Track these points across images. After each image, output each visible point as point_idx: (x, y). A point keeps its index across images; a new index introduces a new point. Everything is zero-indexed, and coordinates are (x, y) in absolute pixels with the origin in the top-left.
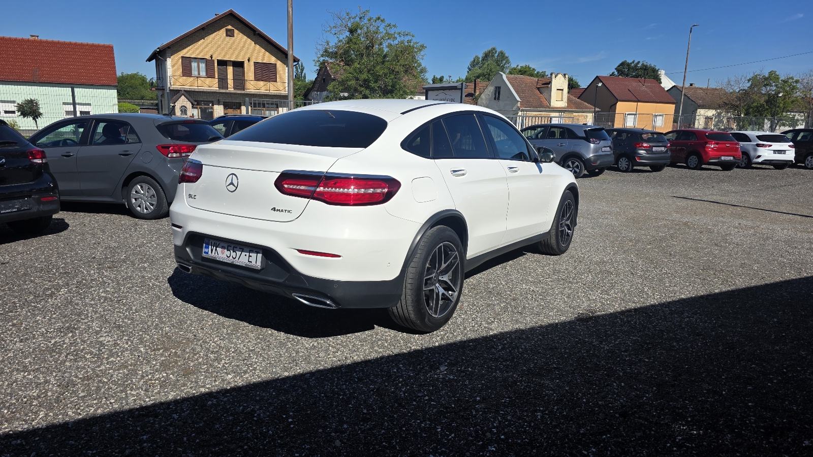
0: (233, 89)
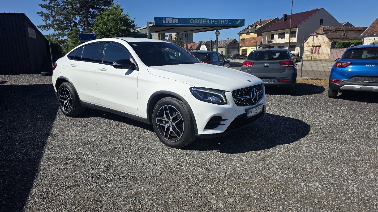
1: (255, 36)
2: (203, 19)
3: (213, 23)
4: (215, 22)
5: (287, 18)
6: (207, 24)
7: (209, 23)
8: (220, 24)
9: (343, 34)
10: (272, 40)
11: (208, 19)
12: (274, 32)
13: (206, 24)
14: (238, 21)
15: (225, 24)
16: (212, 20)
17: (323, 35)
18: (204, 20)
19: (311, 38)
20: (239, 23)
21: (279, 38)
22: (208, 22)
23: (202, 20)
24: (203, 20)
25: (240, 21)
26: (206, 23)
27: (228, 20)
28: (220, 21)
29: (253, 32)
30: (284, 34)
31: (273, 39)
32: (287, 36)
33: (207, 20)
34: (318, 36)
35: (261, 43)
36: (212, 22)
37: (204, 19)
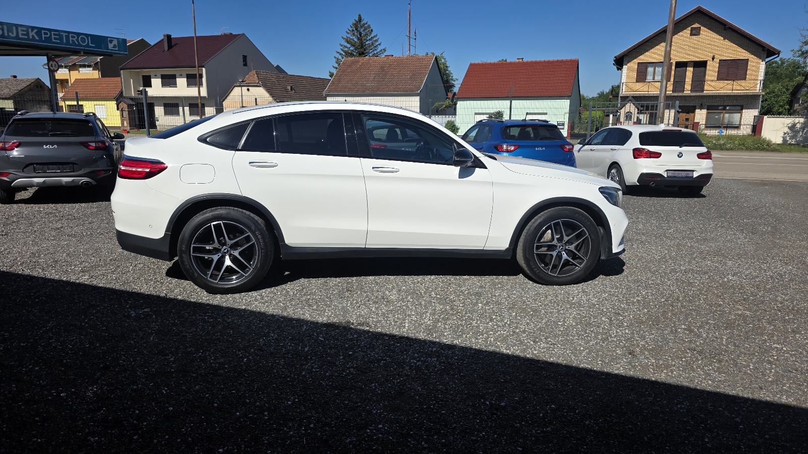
0: (690, 92)
1: (97, 77)
2: (17, 26)
3: (48, 40)
4: (53, 36)
5: (173, 44)
6: (31, 40)
7: (37, 38)
8: (68, 43)
9: (289, 88)
10: (147, 89)
11: (33, 28)
12: (150, 72)
13: (28, 39)
14: (111, 42)
15: (80, 45)
16: (43, 31)
17: (260, 86)
18: (20, 29)
19: (236, 91)
20: (115, 46)
21: (164, 85)
22: (33, 36)
23: (14, 28)
24: (17, 29)
25: (115, 42)
26: (29, 37)
27: (87, 35)
28: (67, 37)
29: (89, 66)
30: (174, 77)
31: (150, 86)
32: (182, 82)
33: (30, 30)
34: (250, 88)
35: (122, 93)
36: (43, 36)
37: (21, 26)
